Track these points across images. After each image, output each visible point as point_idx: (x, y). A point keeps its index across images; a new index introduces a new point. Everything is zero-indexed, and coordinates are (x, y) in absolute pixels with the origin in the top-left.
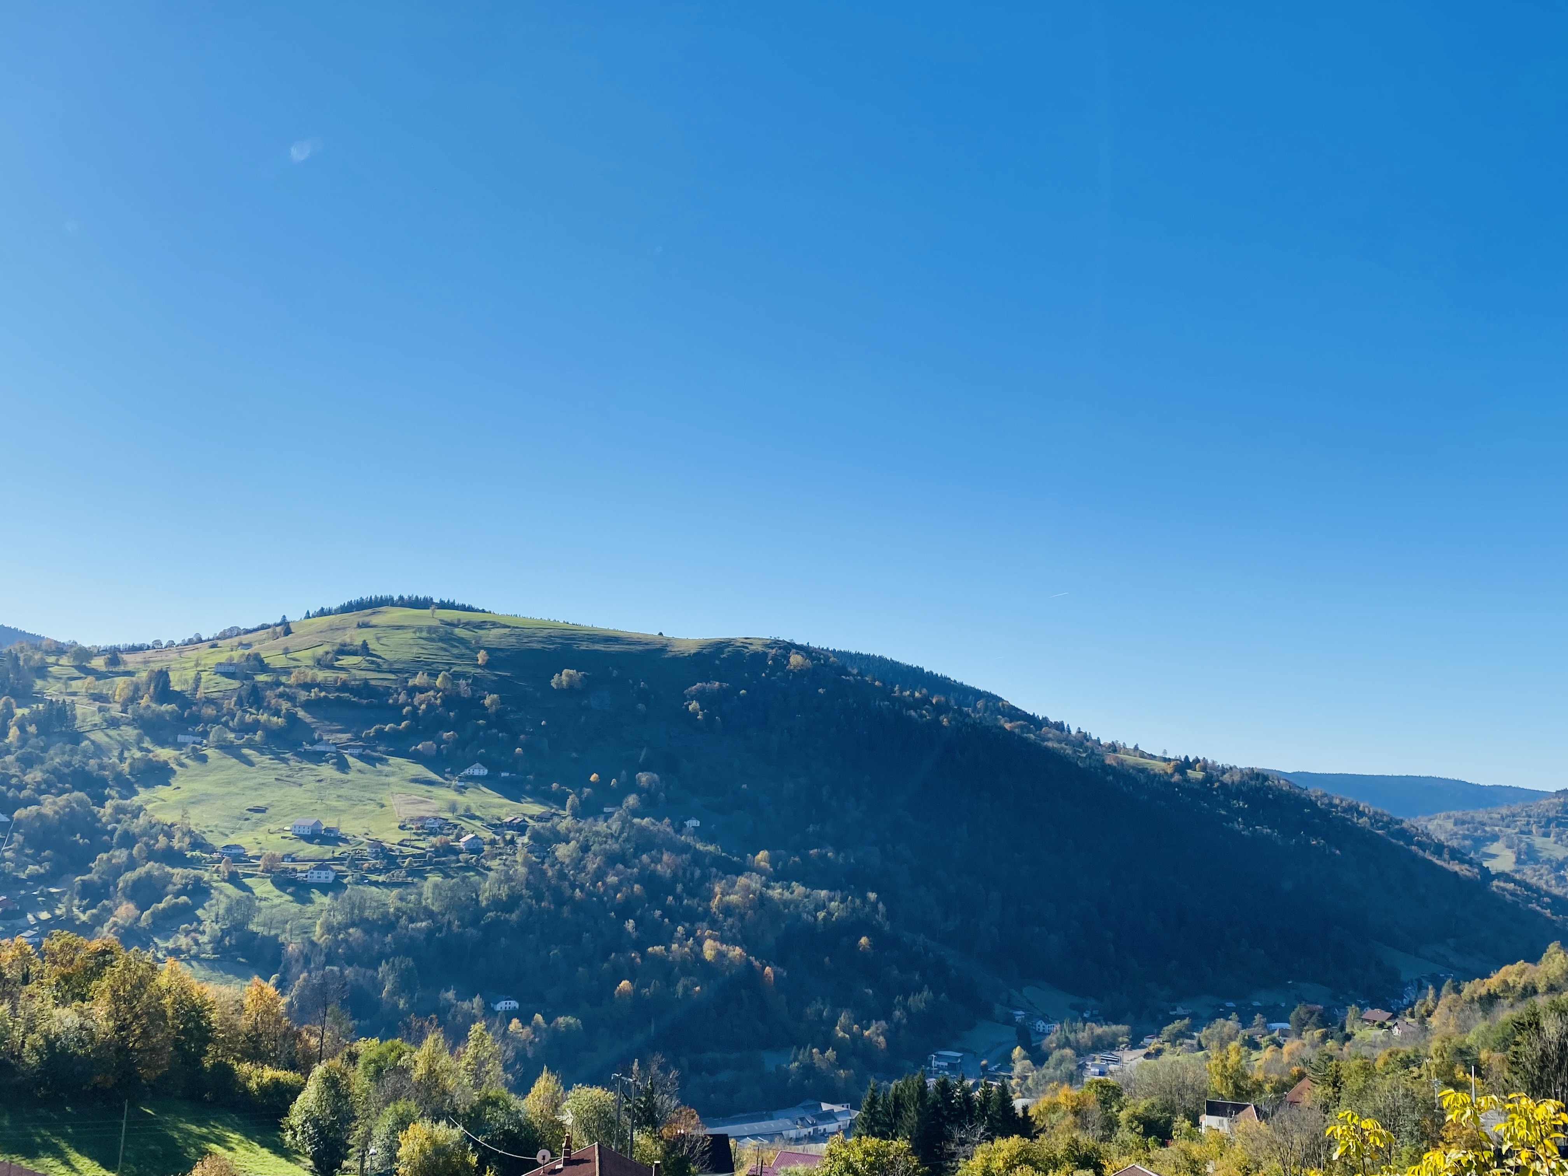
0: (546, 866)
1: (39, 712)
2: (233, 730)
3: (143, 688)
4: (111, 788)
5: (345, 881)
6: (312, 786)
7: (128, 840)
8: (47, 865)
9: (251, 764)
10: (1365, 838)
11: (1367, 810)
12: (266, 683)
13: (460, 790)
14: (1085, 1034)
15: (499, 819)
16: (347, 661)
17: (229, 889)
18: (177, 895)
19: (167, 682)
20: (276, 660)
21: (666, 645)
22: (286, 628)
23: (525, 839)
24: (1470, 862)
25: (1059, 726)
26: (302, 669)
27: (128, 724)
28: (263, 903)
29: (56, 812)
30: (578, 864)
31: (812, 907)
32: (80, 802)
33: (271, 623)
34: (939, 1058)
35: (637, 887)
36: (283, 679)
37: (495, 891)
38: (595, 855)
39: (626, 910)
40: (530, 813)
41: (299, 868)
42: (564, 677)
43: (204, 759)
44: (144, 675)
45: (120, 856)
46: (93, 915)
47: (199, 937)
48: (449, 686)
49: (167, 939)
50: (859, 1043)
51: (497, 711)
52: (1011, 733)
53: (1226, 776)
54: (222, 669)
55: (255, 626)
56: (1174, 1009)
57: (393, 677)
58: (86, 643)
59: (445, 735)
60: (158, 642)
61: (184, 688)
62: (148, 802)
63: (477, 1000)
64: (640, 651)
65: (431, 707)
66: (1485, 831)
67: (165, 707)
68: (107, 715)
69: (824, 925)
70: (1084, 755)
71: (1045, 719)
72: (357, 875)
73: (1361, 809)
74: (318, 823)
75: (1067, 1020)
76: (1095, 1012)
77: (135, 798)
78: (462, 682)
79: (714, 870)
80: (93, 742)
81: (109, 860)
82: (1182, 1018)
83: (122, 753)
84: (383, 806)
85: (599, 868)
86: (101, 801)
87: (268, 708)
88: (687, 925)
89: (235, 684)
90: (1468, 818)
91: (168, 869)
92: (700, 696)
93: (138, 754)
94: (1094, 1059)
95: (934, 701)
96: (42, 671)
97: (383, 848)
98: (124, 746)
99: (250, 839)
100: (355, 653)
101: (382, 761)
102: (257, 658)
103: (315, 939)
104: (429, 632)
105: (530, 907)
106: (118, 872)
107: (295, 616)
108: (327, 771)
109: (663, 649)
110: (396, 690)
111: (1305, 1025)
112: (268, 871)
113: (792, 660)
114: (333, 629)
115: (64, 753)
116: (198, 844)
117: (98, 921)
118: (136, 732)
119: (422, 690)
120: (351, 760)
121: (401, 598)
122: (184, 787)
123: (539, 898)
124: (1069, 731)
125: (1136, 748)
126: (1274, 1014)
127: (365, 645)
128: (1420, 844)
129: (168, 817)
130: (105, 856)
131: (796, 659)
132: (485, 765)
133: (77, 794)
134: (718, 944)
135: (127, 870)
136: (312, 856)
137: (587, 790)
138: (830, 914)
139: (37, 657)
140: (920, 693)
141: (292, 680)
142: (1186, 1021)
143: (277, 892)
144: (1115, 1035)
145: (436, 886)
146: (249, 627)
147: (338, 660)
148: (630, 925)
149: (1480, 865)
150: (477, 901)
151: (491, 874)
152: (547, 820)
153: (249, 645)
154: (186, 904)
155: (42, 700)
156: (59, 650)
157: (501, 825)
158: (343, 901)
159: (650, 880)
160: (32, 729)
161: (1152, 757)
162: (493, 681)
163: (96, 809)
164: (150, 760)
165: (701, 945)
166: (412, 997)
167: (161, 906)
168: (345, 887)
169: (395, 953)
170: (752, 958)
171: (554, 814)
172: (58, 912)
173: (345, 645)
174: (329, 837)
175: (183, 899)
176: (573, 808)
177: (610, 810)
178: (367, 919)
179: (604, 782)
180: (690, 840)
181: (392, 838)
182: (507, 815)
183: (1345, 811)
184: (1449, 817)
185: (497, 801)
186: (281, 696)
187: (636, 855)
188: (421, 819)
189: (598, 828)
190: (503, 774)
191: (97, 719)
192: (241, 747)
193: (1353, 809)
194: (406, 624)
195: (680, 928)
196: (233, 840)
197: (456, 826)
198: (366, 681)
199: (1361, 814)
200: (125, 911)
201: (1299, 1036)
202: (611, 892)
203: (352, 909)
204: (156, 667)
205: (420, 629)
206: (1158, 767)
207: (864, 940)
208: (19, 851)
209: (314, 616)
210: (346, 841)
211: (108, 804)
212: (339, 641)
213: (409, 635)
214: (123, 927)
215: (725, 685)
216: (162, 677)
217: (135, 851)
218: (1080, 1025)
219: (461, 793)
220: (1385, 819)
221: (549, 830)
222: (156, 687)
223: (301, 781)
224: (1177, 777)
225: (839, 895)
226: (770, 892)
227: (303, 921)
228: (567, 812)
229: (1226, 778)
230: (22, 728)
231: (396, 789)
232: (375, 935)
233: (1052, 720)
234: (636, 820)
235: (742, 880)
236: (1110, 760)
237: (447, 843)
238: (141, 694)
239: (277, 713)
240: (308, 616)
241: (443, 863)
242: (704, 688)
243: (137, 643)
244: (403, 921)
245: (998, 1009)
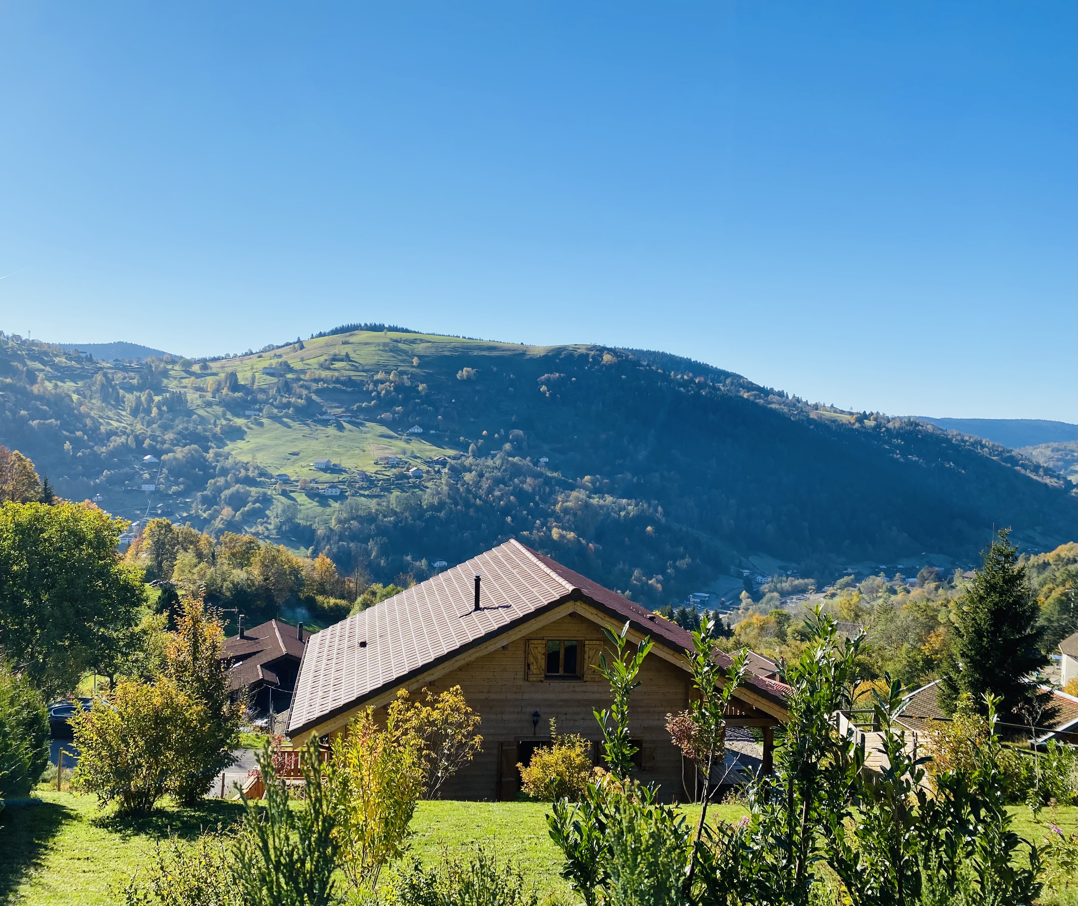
0: (459, 486)
1: (167, 398)
2: (276, 408)
3: (223, 384)
4: (211, 442)
5: (347, 494)
6: (324, 439)
7: (224, 472)
8: (182, 487)
9: (289, 427)
10: (984, 462)
11: (987, 444)
12: (293, 379)
13: (408, 441)
14: (787, 584)
15: (430, 458)
16: (338, 365)
17: (283, 499)
18: (254, 503)
19: (236, 380)
20: (297, 365)
21: (526, 351)
22: (301, 345)
23: (446, 470)
24: (1058, 477)
25: (781, 394)
26: (313, 370)
27: (217, 405)
28: (302, 507)
29: (184, 457)
30: (477, 484)
31: (617, 509)
32: (196, 451)
33: (292, 342)
34: (695, 597)
35: (512, 498)
36: (302, 376)
37: (431, 500)
38: (487, 479)
39: (506, 511)
40: (448, 454)
41: (320, 487)
42: (464, 373)
43: (261, 425)
44: (222, 376)
45: (221, 481)
46: (210, 514)
47: (268, 526)
48: (397, 379)
49: (251, 527)
50: (646, 588)
51: (426, 394)
52: (747, 400)
53: (891, 424)
54: (269, 371)
55: (283, 344)
56: (846, 569)
57: (365, 374)
58: (188, 356)
59: (397, 409)
60: (228, 355)
61: (246, 383)
62: (233, 450)
63: (424, 562)
64: (510, 355)
65: (388, 392)
66: (1073, 456)
67: (237, 395)
68: (205, 399)
69: (625, 519)
70: (796, 412)
71: (772, 389)
72: (353, 491)
73: (983, 443)
74: (329, 461)
75: (776, 576)
76: (795, 571)
77: (226, 448)
78: (405, 377)
79: (557, 488)
80: (199, 416)
81: (215, 483)
82: (849, 575)
83: (215, 422)
84: (364, 451)
85: (490, 486)
86: (207, 450)
87: (295, 394)
88: (542, 519)
89: (275, 380)
90: (1062, 447)
91: (248, 488)
92: (547, 383)
93: (224, 422)
94: (792, 599)
95: (697, 381)
96: (165, 374)
97: (366, 475)
98: (217, 417)
99: (292, 471)
100: (342, 360)
101: (362, 424)
102: (286, 364)
103: (332, 527)
104: (384, 346)
105: (451, 509)
106: (220, 490)
107: (305, 337)
108: (331, 430)
109: (524, 354)
110: (367, 382)
111: (926, 580)
112: (303, 489)
113: (604, 358)
114: (328, 345)
115: (183, 422)
116: (262, 474)
117: (213, 517)
118: (222, 409)
119: (382, 382)
120: (344, 424)
121: (366, 325)
122: (252, 441)
123: (456, 504)
124: (787, 397)
125: (832, 406)
126: (910, 573)
127: (347, 355)
128: (1023, 466)
129: (245, 459)
130: (213, 481)
131: (607, 358)
132: (420, 426)
133: (194, 446)
134: (560, 530)
135: (225, 489)
136: (327, 480)
137: (481, 441)
138: (628, 513)
139: (162, 365)
140: (688, 376)
141: (307, 377)
142: (852, 577)
143: (309, 501)
144: (807, 585)
145: (397, 497)
146: (280, 345)
147: (332, 364)
148: (509, 519)
149: (1065, 479)
150: (421, 505)
151: (428, 490)
152: (458, 459)
153: (280, 356)
154: (259, 507)
155: (168, 391)
156: (173, 360)
157: (432, 462)
158: (346, 506)
159: (521, 494)
160: (165, 408)
161: (842, 412)
162: (423, 376)
163: (205, 454)
164: (231, 426)
165: (550, 531)
166: (388, 559)
167: (246, 509)
168: (346, 497)
169: (377, 535)
170: (581, 539)
171: (462, 455)
172: (192, 512)
173: (335, 355)
174: (336, 470)
175: (258, 505)
176: (472, 451)
177: (495, 452)
178: (360, 516)
179: (491, 435)
180: (543, 470)
181: (371, 469)
182: (435, 456)
183: (972, 444)
184: (1048, 447)
185: (428, 447)
186: (302, 386)
187: (511, 479)
188: (386, 458)
189: (488, 464)
190: (431, 432)
191: (199, 402)
192: (281, 417)
193: (978, 443)
194: (370, 341)
195: (538, 522)
196: (282, 471)
197: (406, 463)
198: (349, 378)
199: (983, 446)
200: (227, 512)
201: (922, 586)
202: (497, 500)
203: (351, 510)
204: (229, 370)
205: (378, 345)
206: (845, 418)
207: (649, 528)
208: (167, 478)
209: (316, 337)
210: (345, 471)
211: (211, 451)
212: (332, 353)
213: (372, 348)
214: (226, 521)
215: (562, 375)
216: (233, 376)
217: (228, 478)
218: (784, 579)
219: (408, 443)
220: (1000, 449)
221: (460, 464)
222: (230, 382)
223: (317, 437)
224: (857, 425)
225: (633, 502)
226: (591, 500)
227: (325, 517)
228: (470, 454)
229: (890, 425)
230: (159, 409)
231: (371, 441)
232: (365, 525)
233: (776, 390)
234: (510, 459)
235: (574, 494)
236: (813, 415)
237: (402, 472)
238: (222, 386)
239: (300, 397)
240: (312, 337)
241: (401, 484)
242: (550, 378)
243: (216, 356)
244: (380, 516)
245: (733, 569)
